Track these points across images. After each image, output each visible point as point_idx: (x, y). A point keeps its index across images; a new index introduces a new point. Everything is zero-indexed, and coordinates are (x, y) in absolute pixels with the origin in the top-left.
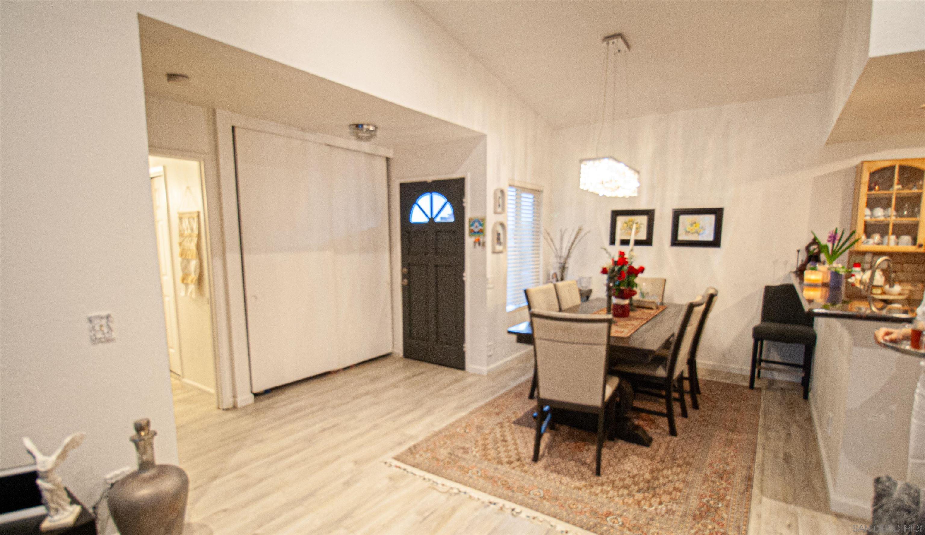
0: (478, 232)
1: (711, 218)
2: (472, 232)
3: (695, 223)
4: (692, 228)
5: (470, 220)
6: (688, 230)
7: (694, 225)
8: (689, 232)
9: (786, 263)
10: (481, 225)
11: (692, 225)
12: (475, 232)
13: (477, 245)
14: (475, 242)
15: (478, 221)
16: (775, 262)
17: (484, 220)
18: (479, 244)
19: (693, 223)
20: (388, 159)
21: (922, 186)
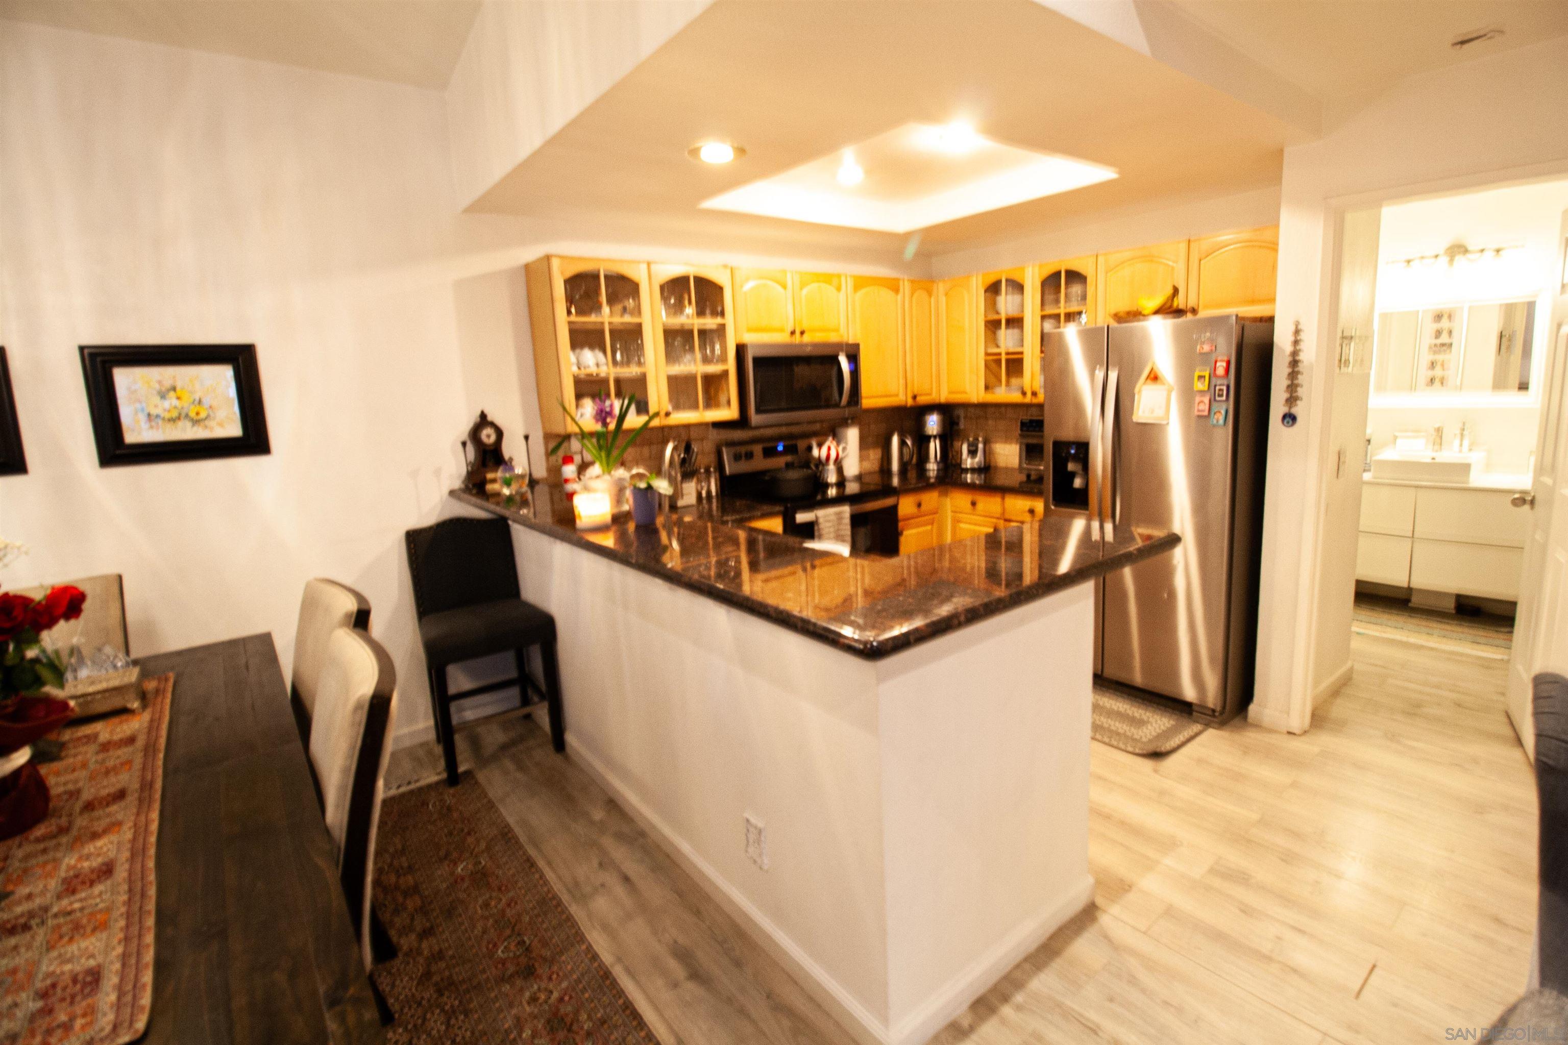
1: (222, 370)
3: (174, 388)
7: (174, 394)
8: (159, 416)
11: (163, 394)
19: (171, 390)
21: (638, 311)
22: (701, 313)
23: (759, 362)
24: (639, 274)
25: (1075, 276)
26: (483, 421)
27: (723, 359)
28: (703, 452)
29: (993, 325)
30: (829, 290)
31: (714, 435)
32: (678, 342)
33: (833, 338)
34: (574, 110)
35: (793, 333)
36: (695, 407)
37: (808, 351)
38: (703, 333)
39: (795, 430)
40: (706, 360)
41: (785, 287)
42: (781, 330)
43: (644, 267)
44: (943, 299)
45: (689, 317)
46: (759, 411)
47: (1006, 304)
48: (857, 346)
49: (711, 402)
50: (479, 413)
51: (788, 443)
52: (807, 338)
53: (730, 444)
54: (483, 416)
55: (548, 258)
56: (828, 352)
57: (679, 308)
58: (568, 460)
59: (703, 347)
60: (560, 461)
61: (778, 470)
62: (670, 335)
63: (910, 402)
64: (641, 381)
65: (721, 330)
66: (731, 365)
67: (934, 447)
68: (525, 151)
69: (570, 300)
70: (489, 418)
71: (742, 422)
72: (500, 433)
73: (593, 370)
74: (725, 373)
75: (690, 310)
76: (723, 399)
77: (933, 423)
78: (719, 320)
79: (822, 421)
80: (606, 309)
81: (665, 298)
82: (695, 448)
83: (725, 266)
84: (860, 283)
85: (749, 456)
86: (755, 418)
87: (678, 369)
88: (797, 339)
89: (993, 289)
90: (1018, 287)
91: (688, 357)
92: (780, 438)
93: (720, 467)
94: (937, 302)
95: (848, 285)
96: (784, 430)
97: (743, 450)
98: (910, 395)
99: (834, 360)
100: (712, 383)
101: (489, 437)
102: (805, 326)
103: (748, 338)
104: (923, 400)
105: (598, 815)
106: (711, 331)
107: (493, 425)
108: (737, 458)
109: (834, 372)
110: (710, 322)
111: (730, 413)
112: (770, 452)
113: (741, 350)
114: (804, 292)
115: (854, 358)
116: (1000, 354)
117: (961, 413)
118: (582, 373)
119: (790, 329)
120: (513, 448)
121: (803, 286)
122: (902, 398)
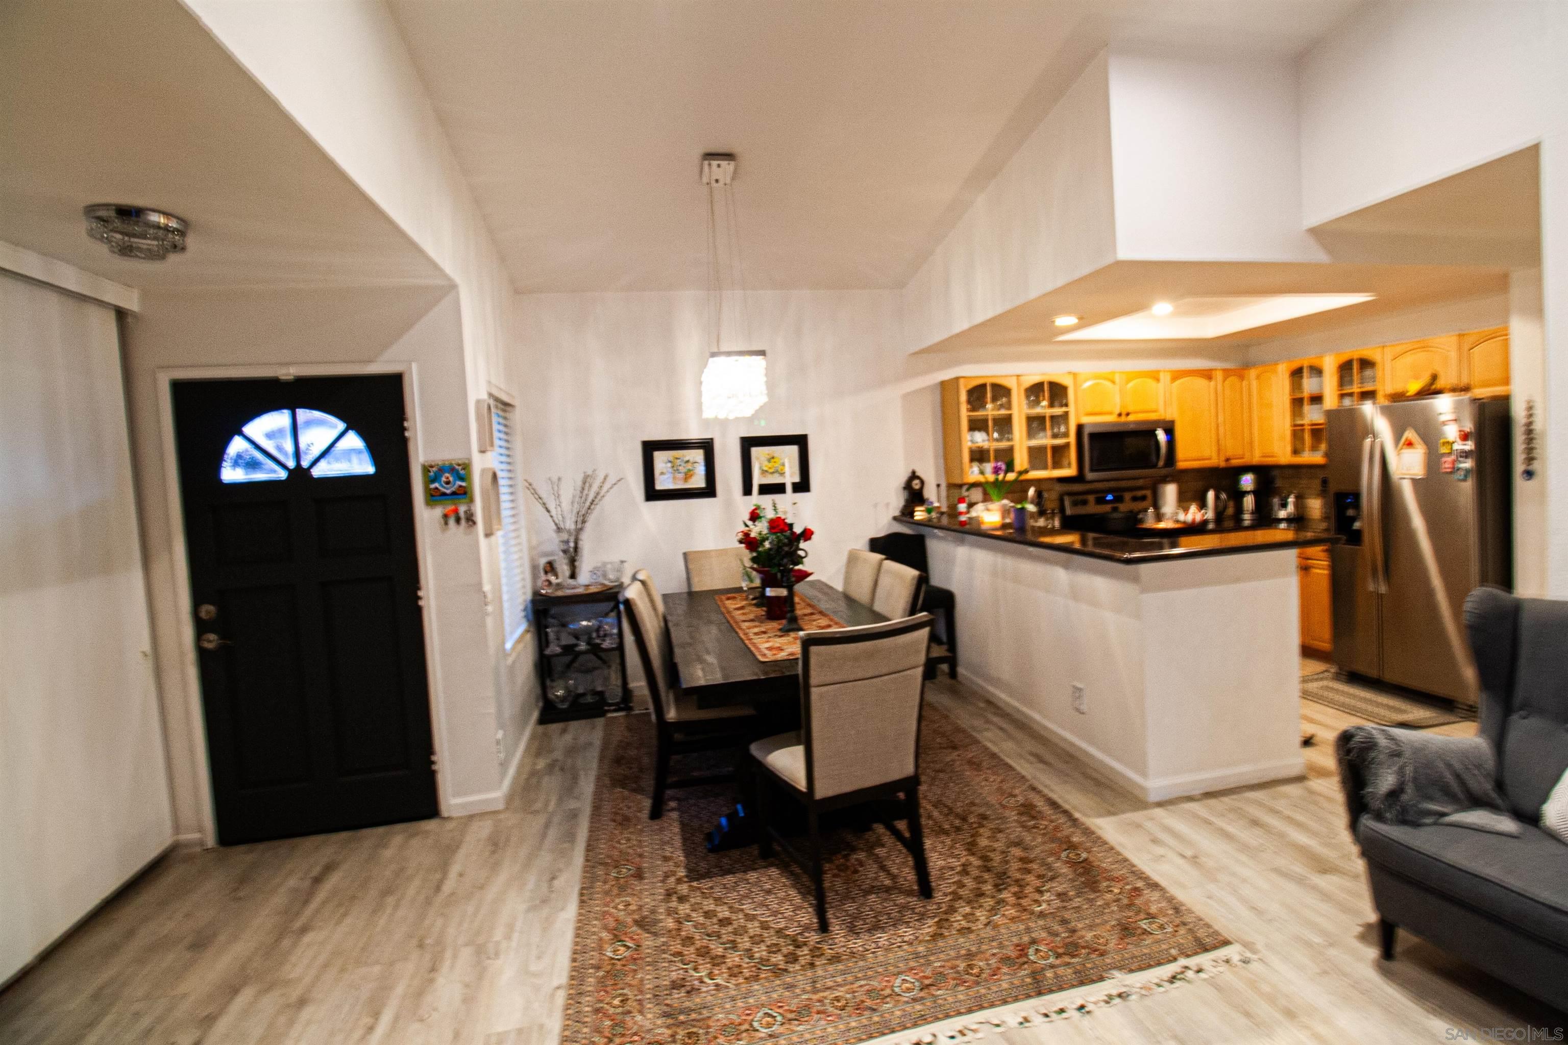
0: (454, 493)
1: (793, 450)
2: (434, 497)
3: (773, 458)
4: (770, 465)
5: (426, 469)
6: (765, 469)
7: (772, 460)
8: (766, 471)
9: (887, 505)
10: (462, 479)
11: (769, 461)
12: (444, 494)
13: (452, 521)
14: (446, 517)
15: (452, 470)
16: (875, 506)
17: (467, 466)
18: (458, 520)
19: (771, 459)
20: (121, 314)
21: (1009, 406)
22: (1051, 405)
23: (1093, 436)
24: (1011, 383)
25: (1366, 364)
26: (914, 476)
27: (1066, 435)
28: (1051, 497)
29: (1297, 403)
30: (1151, 382)
31: (1059, 488)
32: (1035, 425)
33: (1153, 416)
34: (990, 314)
35: (1120, 415)
36: (1045, 468)
37: (1132, 427)
38: (1053, 418)
39: (1123, 484)
40: (1055, 436)
41: (1113, 382)
42: (1110, 413)
43: (1014, 379)
44: (1254, 383)
45: (1043, 408)
46: (1092, 470)
47: (1309, 385)
48: (1172, 423)
49: (1057, 465)
50: (910, 471)
51: (1116, 494)
52: (1131, 418)
53: (1070, 494)
54: (914, 472)
55: (957, 379)
56: (1151, 427)
57: (1037, 402)
58: (961, 500)
59: (1052, 427)
60: (956, 500)
61: (1107, 513)
62: (1030, 420)
63: (1223, 464)
64: (1011, 450)
65: (1066, 415)
66: (1072, 439)
67: (1249, 502)
68: (957, 329)
69: (969, 402)
70: (918, 474)
71: (1079, 478)
72: (922, 482)
73: (980, 444)
74: (1067, 445)
75: (1045, 403)
76: (1065, 462)
77: (1247, 481)
78: (1064, 409)
79: (1145, 478)
80: (989, 406)
81: (1028, 397)
82: (1046, 495)
83: (1070, 373)
84: (1177, 375)
85: (1085, 503)
86: (1090, 476)
87: (1034, 442)
88: (1123, 419)
89: (1297, 374)
90: (1317, 371)
91: (1041, 434)
92: (1109, 491)
93: (1062, 510)
94: (1249, 385)
95: (1165, 378)
96: (1112, 484)
97: (1081, 497)
98: (1223, 458)
99: (1152, 434)
100: (1059, 452)
101: (916, 484)
102: (1130, 409)
103: (1085, 420)
104: (1235, 462)
105: (982, 705)
106: (1058, 416)
107: (918, 478)
108: (1075, 504)
109: (1153, 443)
110: (1058, 411)
111: (1070, 471)
112: (1101, 501)
113: (1080, 428)
114: (1130, 385)
115: (1170, 431)
116: (1302, 425)
117: (1276, 473)
118: (974, 446)
119: (1117, 412)
120: (930, 493)
121: (1128, 381)
122: (1214, 460)
